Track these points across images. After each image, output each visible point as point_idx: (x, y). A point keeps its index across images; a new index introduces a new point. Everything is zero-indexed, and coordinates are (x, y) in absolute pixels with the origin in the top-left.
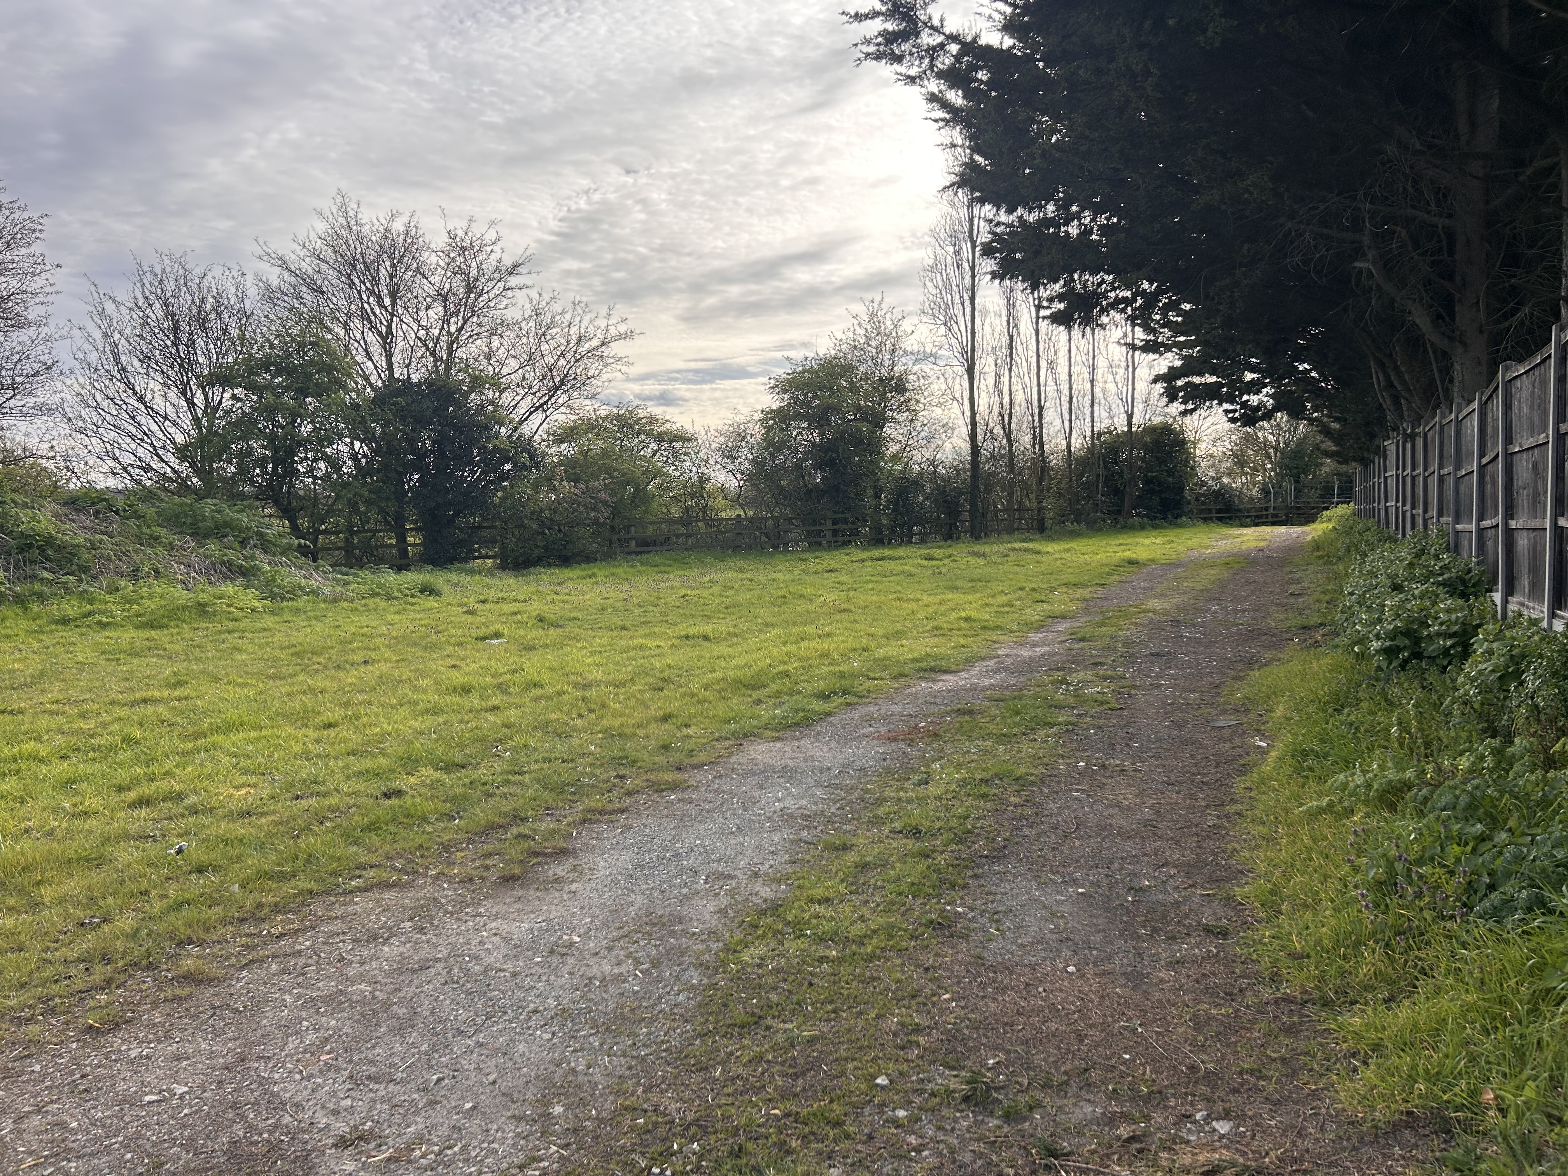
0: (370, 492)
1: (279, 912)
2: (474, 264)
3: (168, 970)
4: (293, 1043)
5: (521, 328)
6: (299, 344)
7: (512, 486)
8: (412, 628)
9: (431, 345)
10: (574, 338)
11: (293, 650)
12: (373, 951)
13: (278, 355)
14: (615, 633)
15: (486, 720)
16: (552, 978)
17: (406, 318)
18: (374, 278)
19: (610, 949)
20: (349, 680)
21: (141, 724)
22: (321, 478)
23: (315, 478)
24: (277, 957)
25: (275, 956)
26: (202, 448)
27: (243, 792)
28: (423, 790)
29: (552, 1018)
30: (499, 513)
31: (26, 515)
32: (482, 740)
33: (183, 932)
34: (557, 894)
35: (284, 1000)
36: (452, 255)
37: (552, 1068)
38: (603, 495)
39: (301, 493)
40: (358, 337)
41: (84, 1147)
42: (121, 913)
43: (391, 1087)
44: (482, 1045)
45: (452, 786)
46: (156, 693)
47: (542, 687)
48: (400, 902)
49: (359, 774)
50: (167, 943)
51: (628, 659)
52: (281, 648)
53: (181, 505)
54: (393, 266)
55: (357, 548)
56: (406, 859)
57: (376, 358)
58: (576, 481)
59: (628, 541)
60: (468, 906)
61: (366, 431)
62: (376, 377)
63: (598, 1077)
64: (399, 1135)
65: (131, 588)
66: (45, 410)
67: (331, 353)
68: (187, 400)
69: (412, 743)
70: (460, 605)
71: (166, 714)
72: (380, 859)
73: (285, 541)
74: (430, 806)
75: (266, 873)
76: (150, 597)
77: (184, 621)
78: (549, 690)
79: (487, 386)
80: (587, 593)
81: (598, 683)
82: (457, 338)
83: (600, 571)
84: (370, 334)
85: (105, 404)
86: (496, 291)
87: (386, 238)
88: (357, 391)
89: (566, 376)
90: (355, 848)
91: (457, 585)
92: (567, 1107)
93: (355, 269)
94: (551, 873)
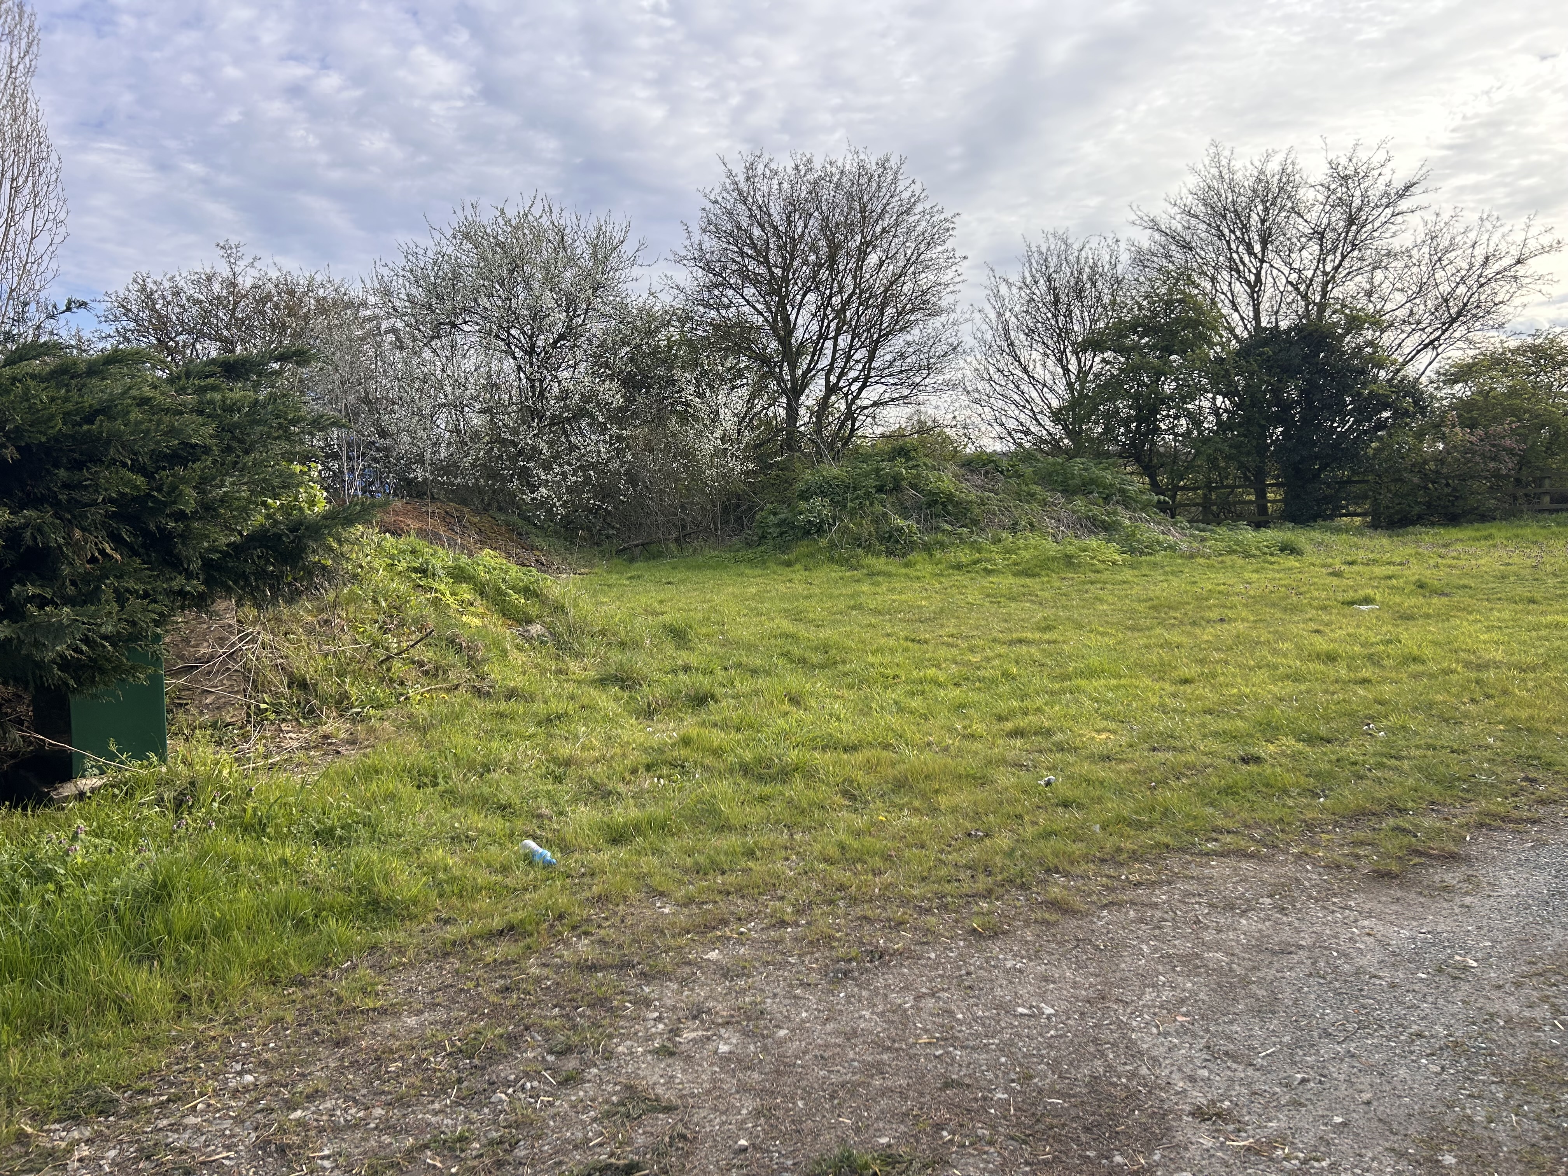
0: (1230, 447)
1: (1137, 860)
2: (1358, 193)
3: (1038, 893)
4: (1149, 995)
5: (1410, 257)
6: (1166, 303)
7: (1390, 435)
8: (1270, 587)
9: (1302, 288)
10: (1480, 259)
11: (1150, 603)
12: (1230, 920)
13: (1146, 316)
14: (1520, 607)
15: (1355, 694)
16: (1441, 1001)
17: (1278, 262)
18: (1244, 226)
19: (1518, 985)
20: (1205, 637)
21: (1017, 662)
22: (1182, 435)
23: (1176, 435)
24: (1135, 904)
25: (1132, 903)
26: (1074, 411)
27: (1104, 736)
28: (1284, 761)
29: (1441, 1049)
30: (1372, 465)
31: (934, 476)
32: (1351, 714)
33: (1052, 861)
34: (1445, 905)
35: (1142, 949)
36: (1333, 187)
37: (1441, 1108)
38: (1508, 442)
39: (1162, 450)
40: (1225, 288)
41: (968, 1039)
42: (1000, 831)
43: (1250, 1071)
44: (1353, 1056)
45: (1316, 760)
46: (1030, 635)
47: (1423, 662)
48: (1259, 876)
49: (1216, 734)
50: (1038, 868)
51: (1540, 638)
52: (1139, 601)
53: (1054, 464)
54: (1266, 209)
55: (1215, 504)
56: (1265, 830)
57: (1242, 308)
58: (1472, 427)
59: (1538, 496)
60: (1335, 895)
61: (1230, 383)
62: (1242, 329)
63: (1502, 1137)
64: (1260, 1127)
65: (1011, 539)
66: (950, 385)
67: (1197, 308)
68: (1063, 367)
69: (1272, 708)
70: (1324, 566)
71: (1037, 656)
72: (1237, 825)
73: (1145, 497)
74: (1290, 778)
75: (1125, 819)
76: (1026, 548)
77: (1053, 571)
78: (1433, 667)
79: (1366, 325)
80: (1481, 557)
81: (1497, 665)
82: (1333, 277)
83: (1499, 532)
84: (1238, 283)
85: (995, 377)
86: (1382, 219)
87: (1260, 181)
88: (1221, 344)
89: (1465, 305)
90: (1211, 810)
91: (1320, 544)
92: (1461, 1161)
93: (1226, 219)
94: (1437, 878)
